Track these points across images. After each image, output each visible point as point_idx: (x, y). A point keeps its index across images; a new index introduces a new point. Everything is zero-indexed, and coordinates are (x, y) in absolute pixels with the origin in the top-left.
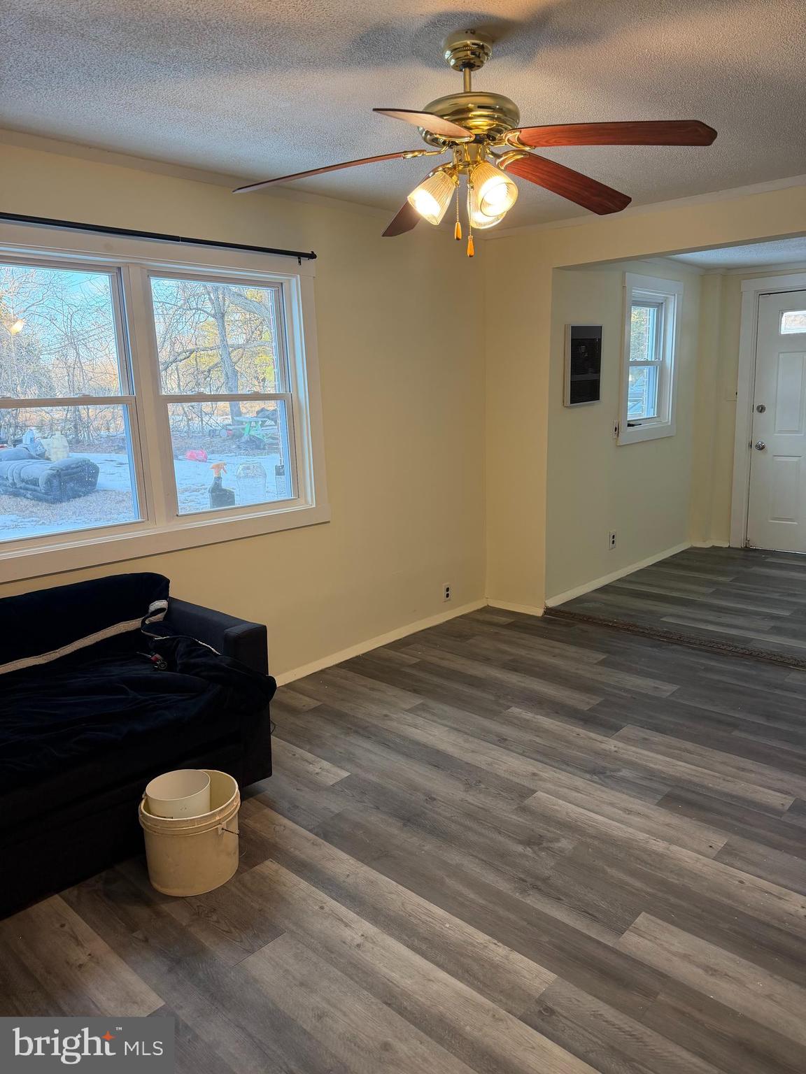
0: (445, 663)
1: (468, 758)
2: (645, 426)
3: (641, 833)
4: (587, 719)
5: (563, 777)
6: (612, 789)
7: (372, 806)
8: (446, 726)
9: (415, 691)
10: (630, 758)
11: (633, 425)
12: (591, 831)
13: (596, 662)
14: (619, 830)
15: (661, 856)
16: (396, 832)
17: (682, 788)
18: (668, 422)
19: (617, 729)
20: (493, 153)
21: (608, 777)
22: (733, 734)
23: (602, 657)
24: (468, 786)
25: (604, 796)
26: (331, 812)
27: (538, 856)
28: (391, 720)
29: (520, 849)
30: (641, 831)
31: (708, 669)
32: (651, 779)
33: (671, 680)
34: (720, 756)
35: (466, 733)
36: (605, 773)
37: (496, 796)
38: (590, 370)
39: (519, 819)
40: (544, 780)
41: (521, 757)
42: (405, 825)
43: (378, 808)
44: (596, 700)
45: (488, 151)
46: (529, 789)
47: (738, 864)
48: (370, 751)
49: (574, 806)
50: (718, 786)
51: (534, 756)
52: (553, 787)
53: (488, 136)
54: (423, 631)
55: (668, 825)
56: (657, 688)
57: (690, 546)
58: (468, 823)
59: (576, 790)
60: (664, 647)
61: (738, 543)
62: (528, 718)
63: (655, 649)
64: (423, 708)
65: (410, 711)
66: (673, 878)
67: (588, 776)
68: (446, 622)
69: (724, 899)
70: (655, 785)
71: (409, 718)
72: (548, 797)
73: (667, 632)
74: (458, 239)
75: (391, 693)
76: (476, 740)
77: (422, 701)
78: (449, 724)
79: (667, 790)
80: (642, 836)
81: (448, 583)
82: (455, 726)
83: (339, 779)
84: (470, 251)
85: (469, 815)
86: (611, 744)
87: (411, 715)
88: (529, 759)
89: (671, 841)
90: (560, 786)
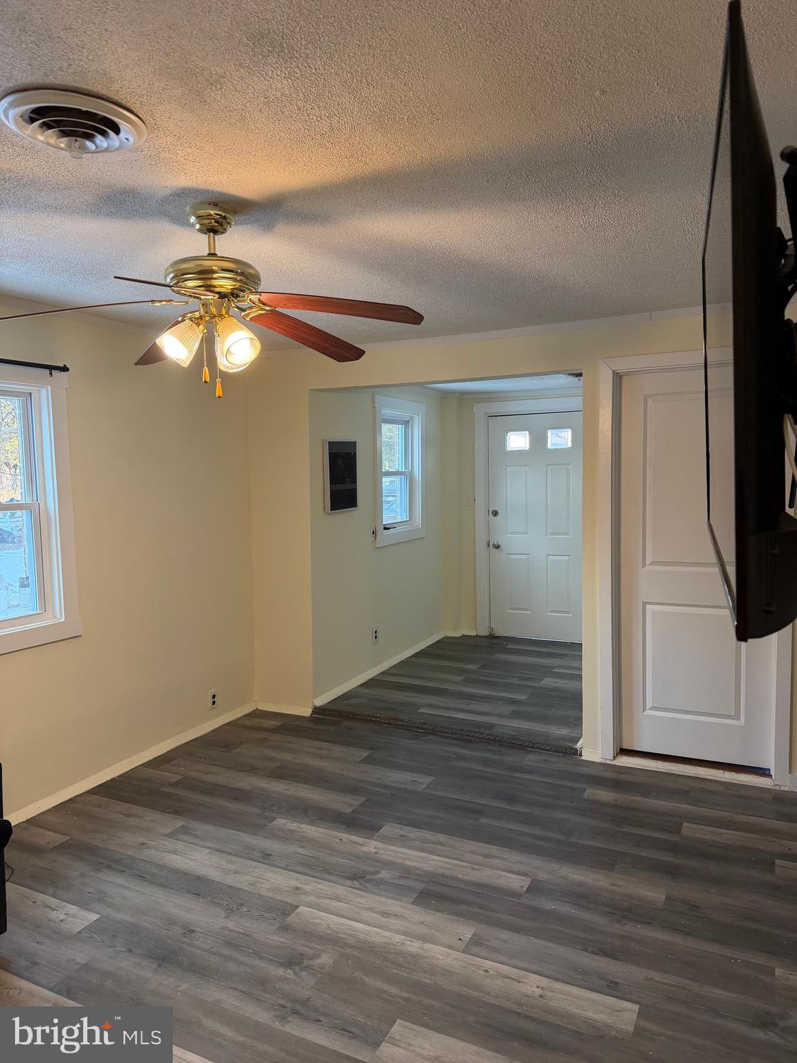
0: (210, 778)
1: (230, 880)
2: (399, 529)
3: (396, 936)
4: (350, 822)
5: (325, 887)
6: (371, 893)
7: (124, 950)
8: (208, 848)
9: (177, 812)
10: (388, 858)
11: (388, 529)
12: (351, 941)
13: (360, 759)
14: (377, 936)
15: (415, 956)
16: (149, 975)
17: (435, 882)
18: (419, 525)
19: (378, 828)
20: (238, 307)
21: (369, 881)
22: (480, 821)
23: (365, 754)
24: (230, 911)
25: (363, 901)
26: (76, 963)
27: (299, 977)
28: (149, 848)
29: (280, 972)
30: (397, 934)
31: (459, 757)
32: (407, 878)
33: (427, 772)
34: (469, 845)
35: (230, 854)
36: (365, 877)
37: (258, 919)
38: (348, 480)
39: (281, 939)
40: (306, 893)
41: (284, 872)
42: (159, 966)
43: (130, 951)
44: (358, 801)
45: (233, 305)
46: (291, 905)
47: (483, 953)
48: (124, 887)
49: (334, 917)
50: (467, 876)
51: (298, 868)
52: (315, 900)
53: (232, 294)
54: (186, 743)
55: (422, 923)
56: (415, 781)
57: (443, 636)
58: (227, 952)
59: (338, 899)
60: (421, 738)
61: (484, 632)
62: (293, 828)
63: (413, 741)
64: (185, 830)
65: (170, 835)
66: (426, 978)
67: (349, 882)
68: (212, 731)
69: (471, 992)
70: (411, 883)
71: (169, 843)
72: (309, 911)
73: (423, 723)
74: (206, 382)
75: (150, 817)
76: (240, 860)
77: (183, 823)
78: (212, 845)
79: (421, 886)
80: (398, 938)
81: (213, 690)
82: (218, 847)
83: (87, 924)
84: (219, 392)
85: (229, 943)
86: (371, 846)
87: (170, 839)
88: (292, 873)
89: (424, 939)
90: (321, 897)
